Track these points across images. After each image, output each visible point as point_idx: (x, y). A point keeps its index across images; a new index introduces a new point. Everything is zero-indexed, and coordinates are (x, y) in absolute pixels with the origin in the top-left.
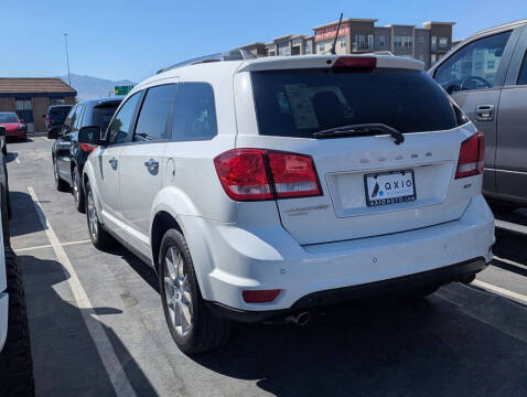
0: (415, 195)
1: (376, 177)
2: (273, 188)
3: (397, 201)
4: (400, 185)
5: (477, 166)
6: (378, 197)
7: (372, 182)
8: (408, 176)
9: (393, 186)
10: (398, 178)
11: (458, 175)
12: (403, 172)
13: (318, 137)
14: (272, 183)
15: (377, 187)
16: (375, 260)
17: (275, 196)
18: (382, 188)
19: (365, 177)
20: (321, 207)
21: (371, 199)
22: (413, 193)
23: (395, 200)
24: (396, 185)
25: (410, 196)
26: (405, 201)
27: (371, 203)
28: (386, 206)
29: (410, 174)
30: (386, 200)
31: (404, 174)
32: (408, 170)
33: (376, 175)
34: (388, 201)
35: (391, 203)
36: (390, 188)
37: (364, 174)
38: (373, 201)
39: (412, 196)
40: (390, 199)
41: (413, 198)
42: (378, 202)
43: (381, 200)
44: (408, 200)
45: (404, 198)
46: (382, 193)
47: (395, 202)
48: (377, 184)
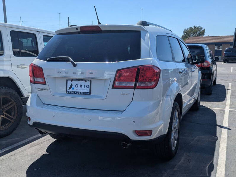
0: (90, 93)
1: (72, 81)
2: (34, 79)
4: (83, 86)
5: (136, 84)
6: (71, 90)
7: (70, 83)
9: (79, 86)
10: (83, 83)
11: (114, 87)
12: (85, 81)
14: (34, 77)
15: (72, 85)
16: (54, 116)
18: (74, 86)
20: (45, 89)
21: (68, 90)
22: (89, 92)
23: (79, 93)
24: (81, 86)
25: (87, 93)
26: (84, 94)
27: (68, 92)
28: (74, 95)
29: (89, 82)
30: (75, 92)
31: (86, 82)
32: (88, 80)
33: (72, 80)
34: (76, 93)
35: (77, 94)
36: (78, 87)
37: (67, 79)
38: (69, 91)
39: (88, 93)
40: (76, 92)
41: (88, 94)
42: (71, 92)
43: (72, 92)
44: (85, 94)
45: (83, 93)
46: (73, 89)
47: (79, 94)
48: (72, 84)
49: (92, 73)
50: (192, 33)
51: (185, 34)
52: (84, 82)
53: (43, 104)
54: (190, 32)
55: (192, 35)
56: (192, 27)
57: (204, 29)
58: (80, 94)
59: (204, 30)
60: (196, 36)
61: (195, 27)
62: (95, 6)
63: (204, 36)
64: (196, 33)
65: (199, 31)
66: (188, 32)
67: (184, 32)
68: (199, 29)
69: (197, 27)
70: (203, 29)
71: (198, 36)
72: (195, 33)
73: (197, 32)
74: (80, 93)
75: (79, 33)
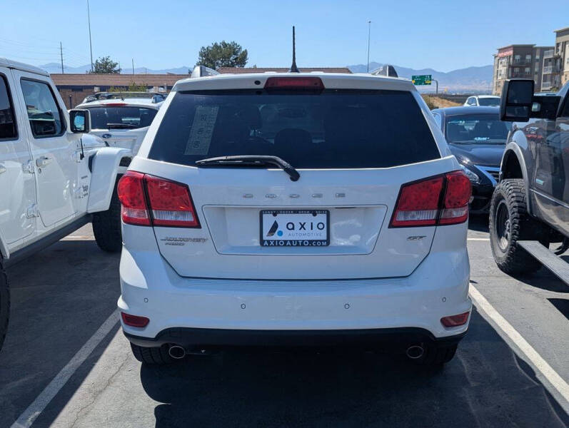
0: (328, 241)
1: (275, 215)
2: (151, 214)
3: (300, 244)
4: (307, 226)
5: (438, 214)
6: (276, 237)
7: (269, 220)
8: (322, 218)
9: (297, 226)
10: (308, 218)
11: (393, 224)
12: (314, 212)
13: (200, 166)
14: (149, 208)
15: (275, 226)
16: (243, 306)
17: (152, 223)
18: (281, 228)
19: (262, 213)
20: (198, 240)
21: (265, 238)
22: (325, 238)
23: (298, 243)
24: (302, 226)
25: (321, 241)
26: (312, 245)
27: (266, 243)
28: (285, 248)
29: (324, 216)
30: (286, 242)
31: (315, 214)
32: (322, 211)
33: (275, 213)
34: (289, 243)
35: (292, 245)
36: (293, 229)
37: (260, 210)
38: (269, 242)
39: (324, 241)
40: (291, 241)
41: (325, 243)
42: (274, 243)
43: (279, 241)
44: (317, 245)
45: (311, 242)
46: (280, 233)
47: (298, 245)
48: (275, 222)
49: (342, 195)
50: (219, 59)
51: (202, 60)
52: (311, 215)
53: (180, 278)
54: (214, 56)
55: (220, 62)
56: (219, 44)
57: (246, 50)
58: (302, 245)
59: (245, 54)
60: (228, 66)
61: (225, 44)
62: (294, 27)
63: (246, 66)
64: (229, 58)
65: (235, 54)
66: (210, 56)
67: (201, 54)
68: (235, 49)
69: (230, 45)
70: (243, 50)
71: (233, 66)
72: (225, 58)
73: (230, 55)
74: (302, 243)
75: (258, 92)
